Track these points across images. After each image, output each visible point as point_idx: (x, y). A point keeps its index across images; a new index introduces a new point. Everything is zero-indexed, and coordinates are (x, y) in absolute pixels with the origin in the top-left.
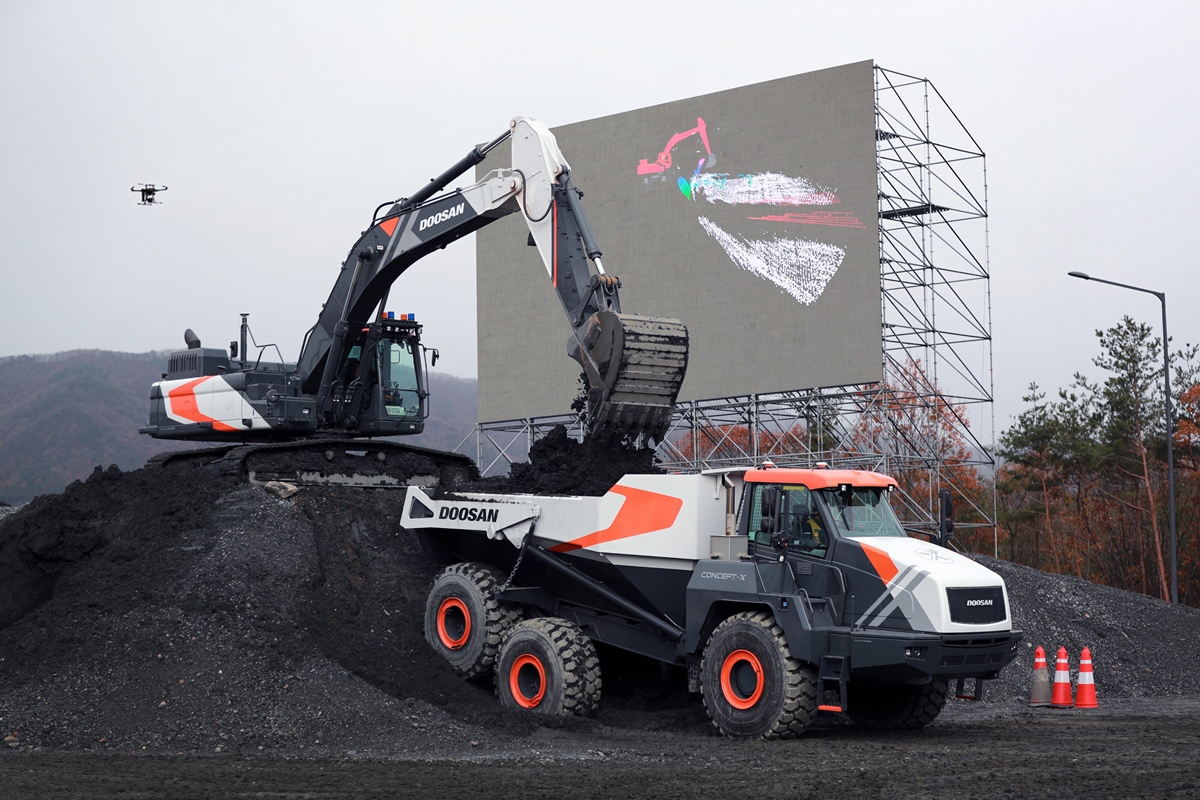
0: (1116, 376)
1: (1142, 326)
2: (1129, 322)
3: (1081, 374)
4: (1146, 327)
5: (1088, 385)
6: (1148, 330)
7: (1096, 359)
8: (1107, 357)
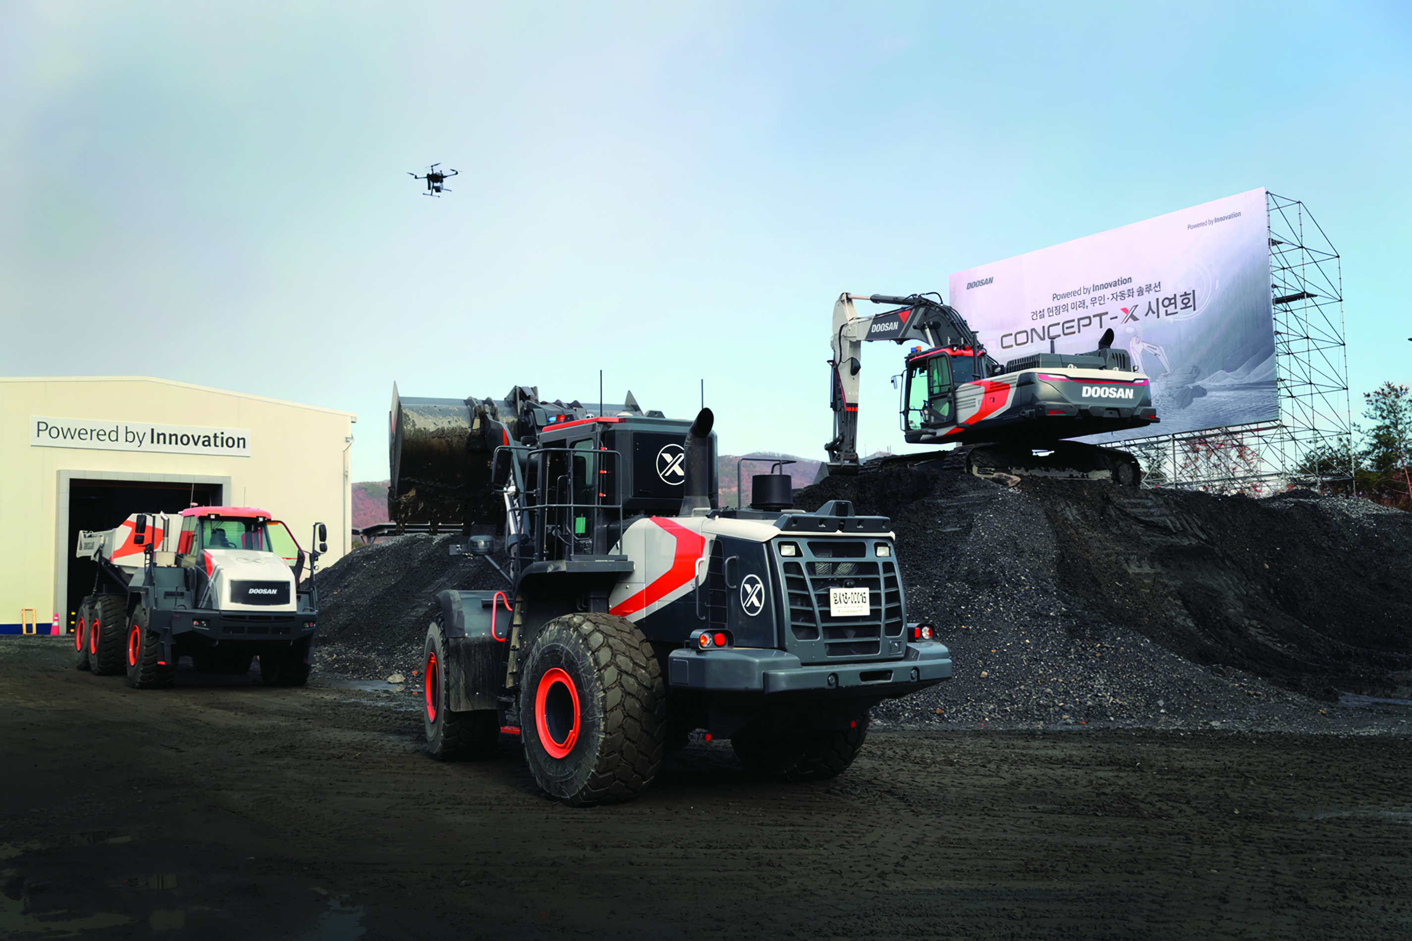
0: (1380, 424)
1: (1401, 388)
2: (1389, 386)
3: (1357, 424)
4: (1404, 388)
5: (1361, 431)
6: (1406, 390)
7: (1365, 413)
8: (1373, 413)
